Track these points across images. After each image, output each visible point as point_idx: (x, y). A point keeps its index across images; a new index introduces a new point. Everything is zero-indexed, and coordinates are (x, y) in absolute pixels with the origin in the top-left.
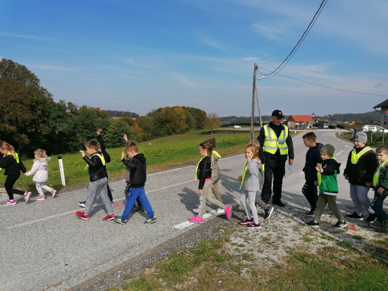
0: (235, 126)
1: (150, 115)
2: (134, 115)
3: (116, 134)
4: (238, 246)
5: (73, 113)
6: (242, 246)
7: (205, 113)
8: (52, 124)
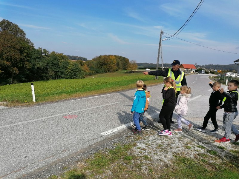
0: (147, 69)
1: (94, 59)
2: (85, 59)
3: (72, 70)
4: (142, 149)
5: (46, 56)
6: (144, 149)
7: (128, 60)
8: (33, 62)
